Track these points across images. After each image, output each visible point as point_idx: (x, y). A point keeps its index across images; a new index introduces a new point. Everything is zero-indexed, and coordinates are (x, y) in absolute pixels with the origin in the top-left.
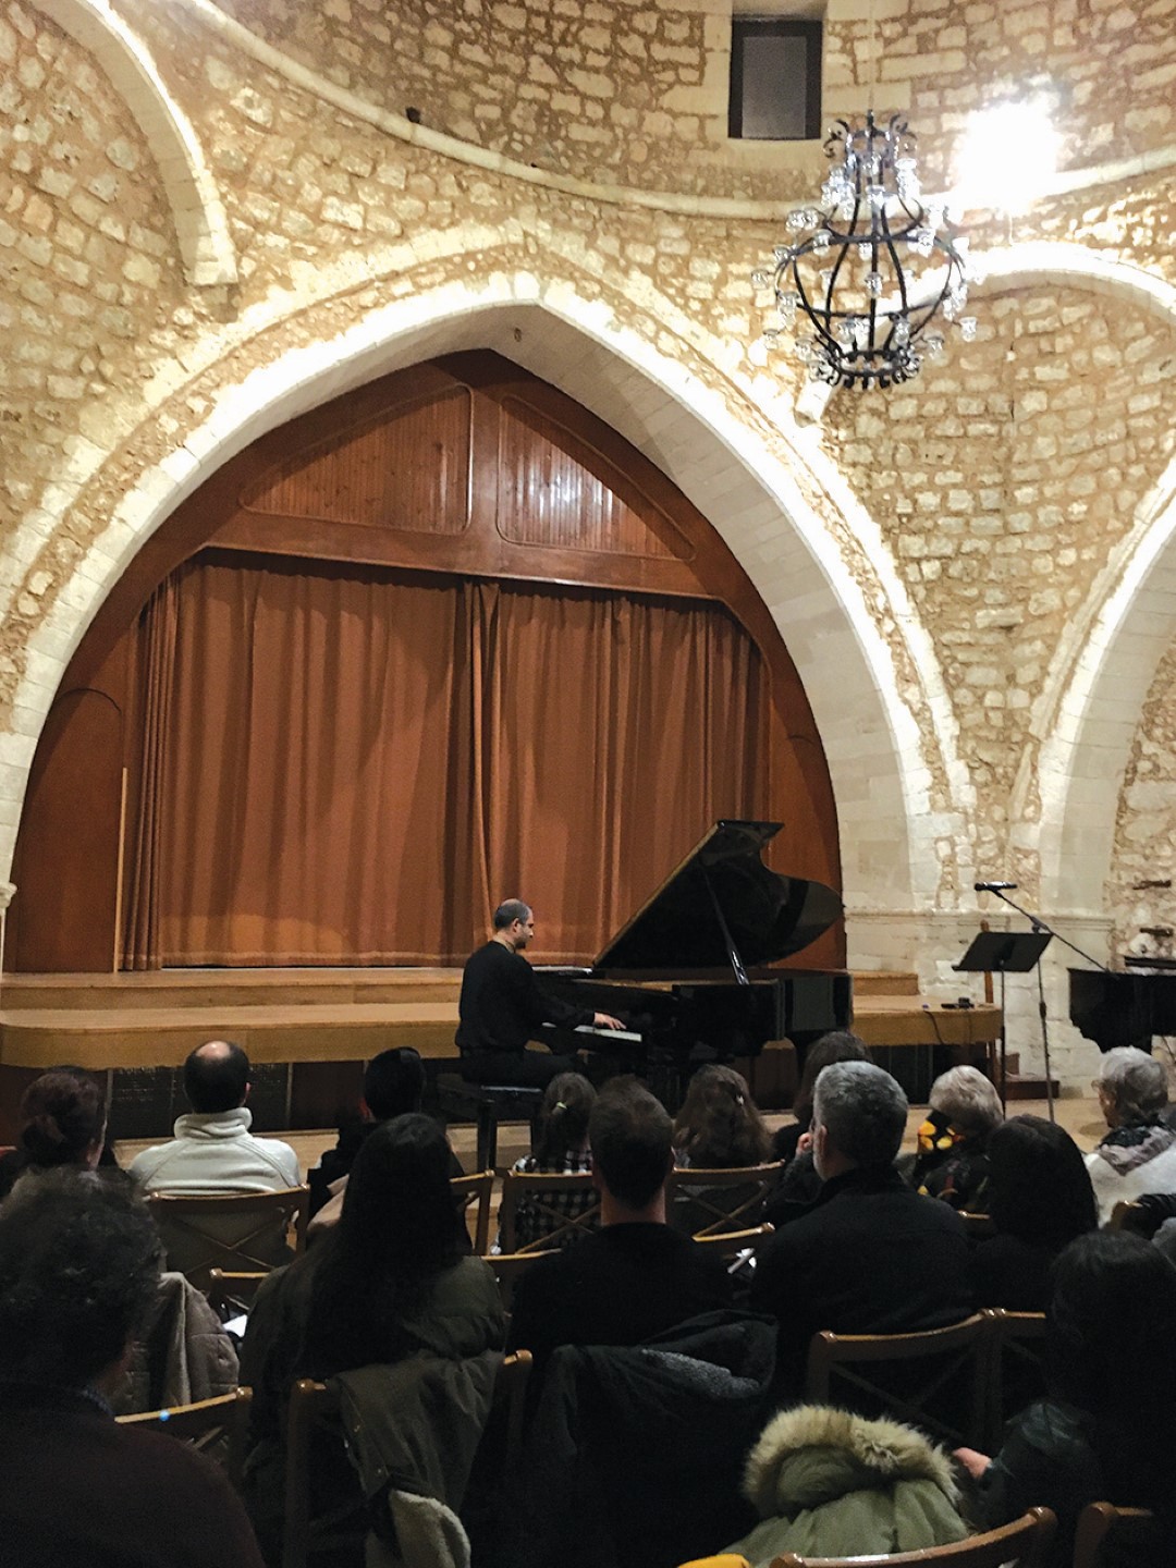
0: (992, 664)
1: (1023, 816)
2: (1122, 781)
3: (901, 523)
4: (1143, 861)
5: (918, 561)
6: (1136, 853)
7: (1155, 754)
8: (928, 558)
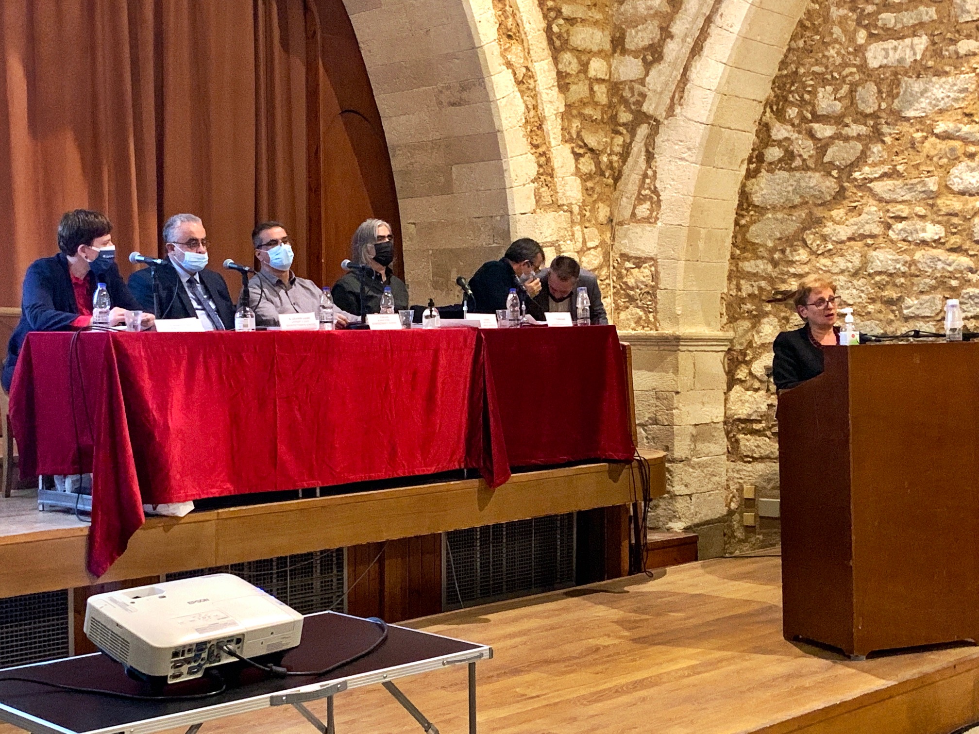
0: (596, 23)
1: (633, 214)
2: (744, 173)
4: (770, 268)
6: (763, 258)
7: (787, 139)
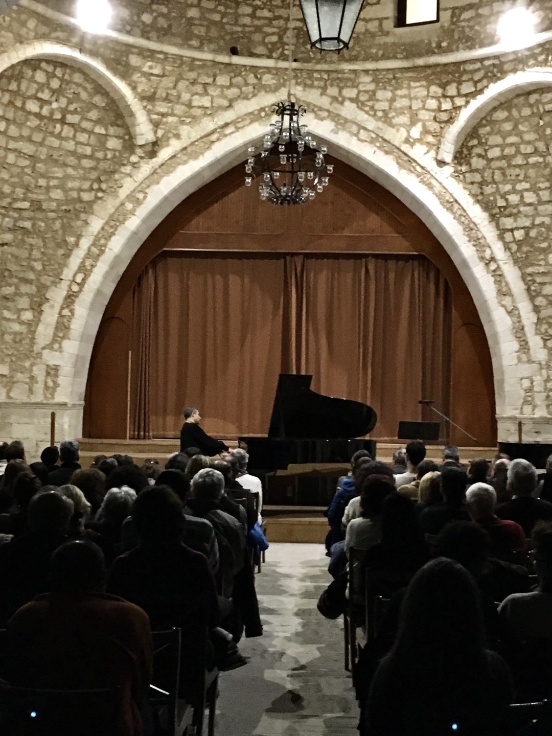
3: (501, 211)
5: (512, 230)
8: (517, 229)
